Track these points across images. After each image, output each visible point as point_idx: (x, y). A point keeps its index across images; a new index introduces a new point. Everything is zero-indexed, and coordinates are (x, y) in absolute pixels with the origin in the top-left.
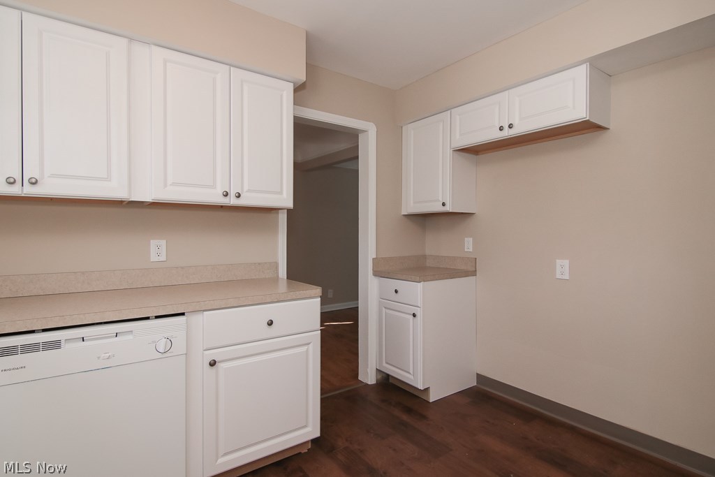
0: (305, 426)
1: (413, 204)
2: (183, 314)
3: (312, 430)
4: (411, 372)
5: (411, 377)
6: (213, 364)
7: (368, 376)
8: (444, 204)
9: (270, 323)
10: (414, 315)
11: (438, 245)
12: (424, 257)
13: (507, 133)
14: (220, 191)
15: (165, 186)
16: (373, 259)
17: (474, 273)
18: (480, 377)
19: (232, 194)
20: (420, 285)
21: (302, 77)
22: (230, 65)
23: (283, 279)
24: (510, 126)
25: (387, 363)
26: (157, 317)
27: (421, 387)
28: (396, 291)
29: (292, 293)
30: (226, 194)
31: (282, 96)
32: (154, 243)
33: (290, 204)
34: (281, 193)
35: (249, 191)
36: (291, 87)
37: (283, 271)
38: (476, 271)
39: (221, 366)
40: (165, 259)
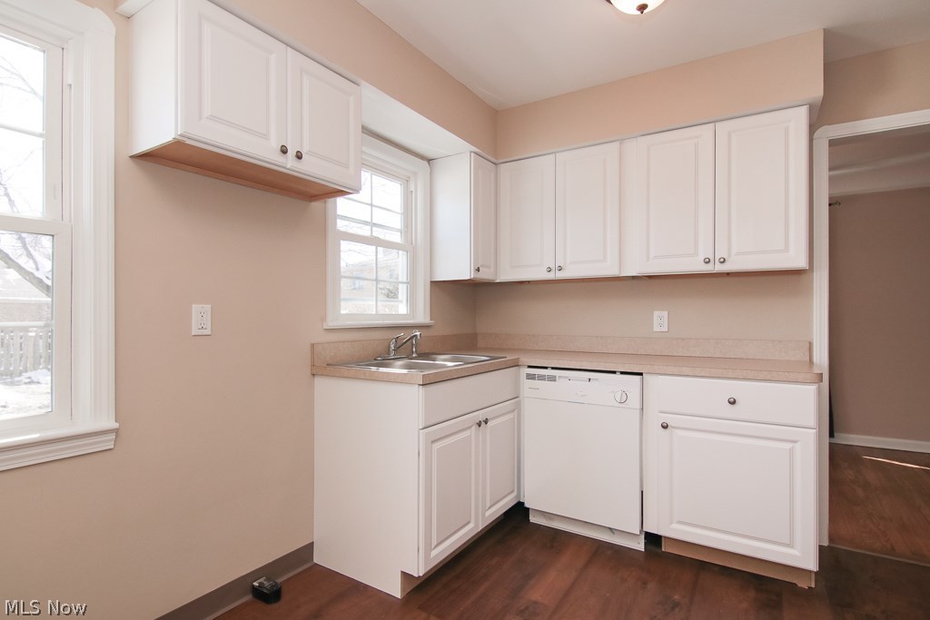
0: (790, 546)
2: (642, 374)
3: (801, 555)
6: (665, 426)
9: (732, 402)
15: (648, 259)
19: (717, 259)
26: (622, 373)
30: (707, 261)
32: (656, 314)
34: (787, 249)
37: (820, 353)
39: (671, 431)
40: (666, 330)
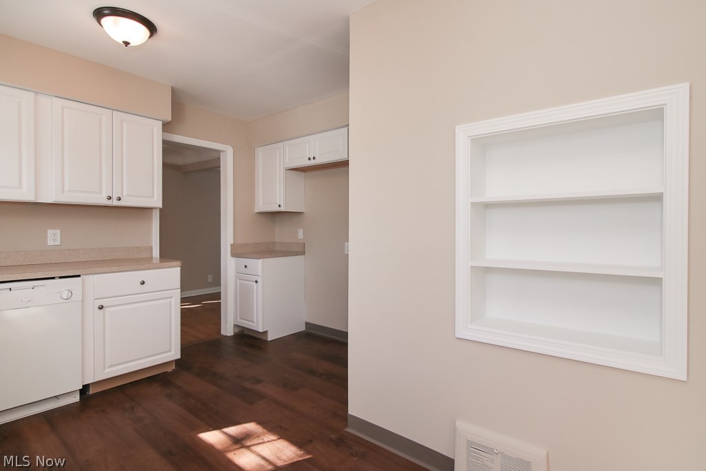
0: (169, 351)
1: (262, 205)
2: (79, 276)
3: (175, 353)
4: (255, 321)
5: (255, 325)
6: (101, 308)
7: (228, 329)
8: (279, 206)
9: (143, 283)
10: (256, 282)
11: (282, 234)
12: (274, 243)
13: (312, 162)
14: (105, 195)
15: (63, 192)
16: (231, 245)
17: (303, 253)
18: (307, 324)
19: (115, 197)
20: (260, 261)
21: (169, 118)
22: (113, 110)
23: (157, 258)
24: (314, 158)
25: (240, 318)
26: (60, 278)
27: (261, 331)
28: (246, 267)
29: (163, 264)
30: (110, 198)
31: (153, 130)
32: (50, 232)
33: (160, 205)
34: (153, 197)
35: (127, 196)
36: (160, 123)
37: (156, 253)
38: (304, 252)
39: (106, 310)
40: (59, 244)
